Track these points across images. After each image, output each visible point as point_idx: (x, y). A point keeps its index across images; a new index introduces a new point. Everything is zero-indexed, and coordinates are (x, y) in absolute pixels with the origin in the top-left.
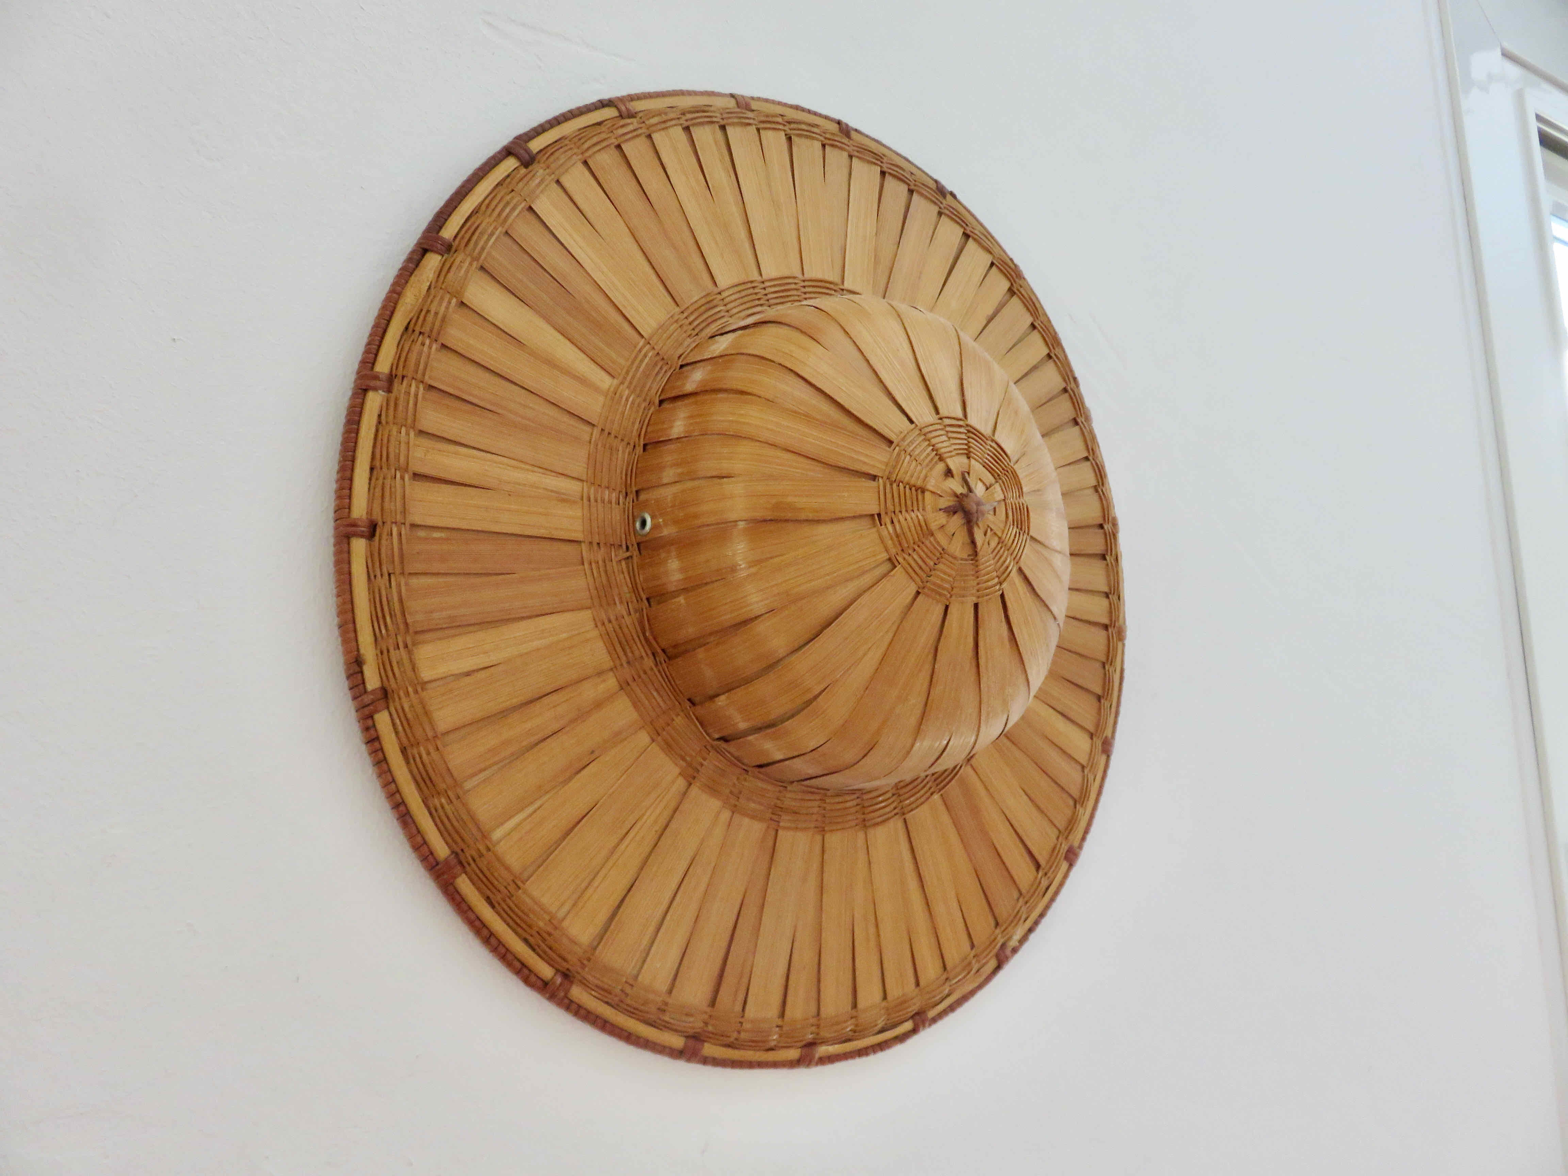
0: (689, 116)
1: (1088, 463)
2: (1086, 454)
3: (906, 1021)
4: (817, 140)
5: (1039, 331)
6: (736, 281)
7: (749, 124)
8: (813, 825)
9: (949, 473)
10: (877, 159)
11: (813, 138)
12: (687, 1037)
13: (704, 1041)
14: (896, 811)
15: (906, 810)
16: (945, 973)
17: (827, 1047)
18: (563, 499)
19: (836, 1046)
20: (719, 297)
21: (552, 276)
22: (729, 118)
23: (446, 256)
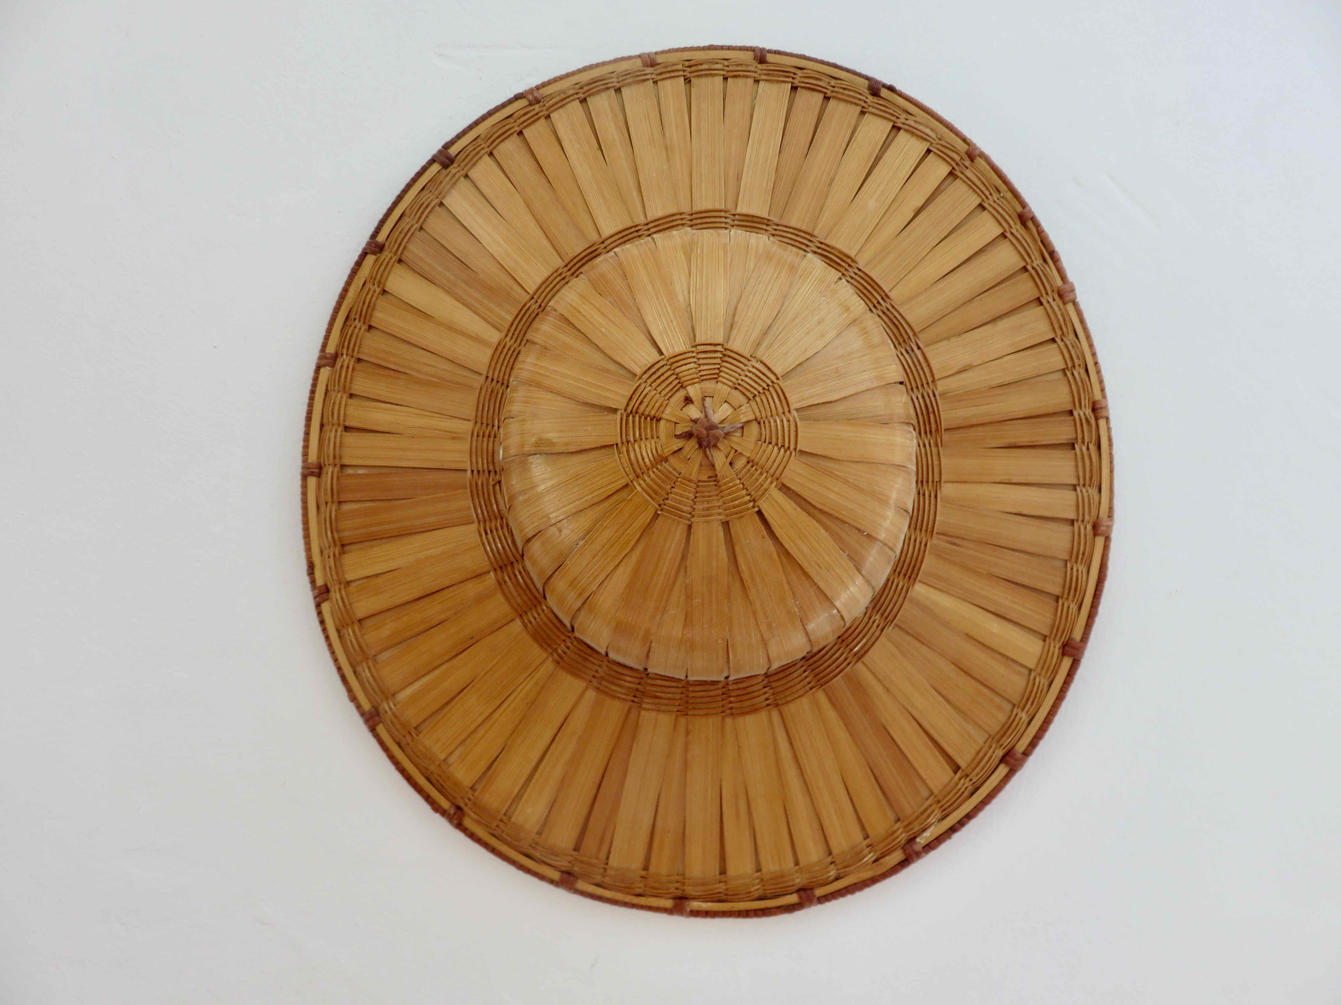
0: (585, 88)
1: (1055, 346)
2: (1051, 336)
3: (791, 894)
4: (718, 75)
5: (989, 212)
6: (621, 227)
7: (647, 80)
8: (675, 709)
9: (688, 400)
10: (786, 77)
11: (714, 75)
12: (562, 872)
13: (577, 878)
14: (768, 702)
15: (780, 702)
16: (831, 857)
17: (700, 903)
18: (455, 437)
19: (710, 904)
20: (603, 246)
21: (455, 256)
22: (625, 79)
23: (378, 255)
